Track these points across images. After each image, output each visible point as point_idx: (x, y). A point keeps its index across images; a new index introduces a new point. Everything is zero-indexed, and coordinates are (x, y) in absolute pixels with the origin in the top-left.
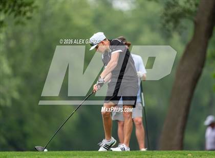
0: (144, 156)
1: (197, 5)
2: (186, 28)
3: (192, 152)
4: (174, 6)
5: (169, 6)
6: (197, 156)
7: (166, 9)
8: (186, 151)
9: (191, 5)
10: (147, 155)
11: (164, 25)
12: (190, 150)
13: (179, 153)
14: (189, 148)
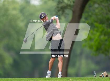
0: (47, 80)
1: (74, 2)
2: (68, 14)
3: (72, 78)
4: (61, 3)
5: (59, 3)
6: (74, 80)
7: (58, 5)
8: (69, 78)
9: (71, 2)
10: (49, 80)
11: (57, 13)
12: (71, 77)
13: (65, 79)
14: (71, 76)
